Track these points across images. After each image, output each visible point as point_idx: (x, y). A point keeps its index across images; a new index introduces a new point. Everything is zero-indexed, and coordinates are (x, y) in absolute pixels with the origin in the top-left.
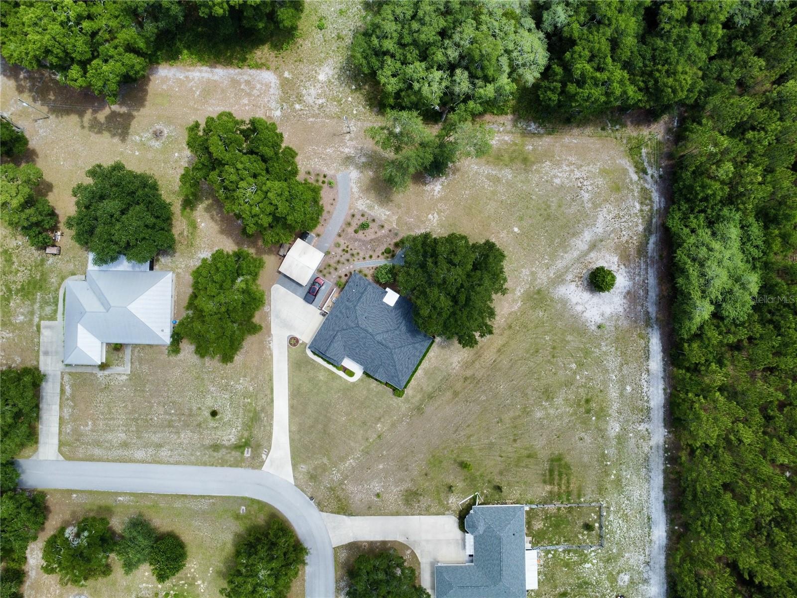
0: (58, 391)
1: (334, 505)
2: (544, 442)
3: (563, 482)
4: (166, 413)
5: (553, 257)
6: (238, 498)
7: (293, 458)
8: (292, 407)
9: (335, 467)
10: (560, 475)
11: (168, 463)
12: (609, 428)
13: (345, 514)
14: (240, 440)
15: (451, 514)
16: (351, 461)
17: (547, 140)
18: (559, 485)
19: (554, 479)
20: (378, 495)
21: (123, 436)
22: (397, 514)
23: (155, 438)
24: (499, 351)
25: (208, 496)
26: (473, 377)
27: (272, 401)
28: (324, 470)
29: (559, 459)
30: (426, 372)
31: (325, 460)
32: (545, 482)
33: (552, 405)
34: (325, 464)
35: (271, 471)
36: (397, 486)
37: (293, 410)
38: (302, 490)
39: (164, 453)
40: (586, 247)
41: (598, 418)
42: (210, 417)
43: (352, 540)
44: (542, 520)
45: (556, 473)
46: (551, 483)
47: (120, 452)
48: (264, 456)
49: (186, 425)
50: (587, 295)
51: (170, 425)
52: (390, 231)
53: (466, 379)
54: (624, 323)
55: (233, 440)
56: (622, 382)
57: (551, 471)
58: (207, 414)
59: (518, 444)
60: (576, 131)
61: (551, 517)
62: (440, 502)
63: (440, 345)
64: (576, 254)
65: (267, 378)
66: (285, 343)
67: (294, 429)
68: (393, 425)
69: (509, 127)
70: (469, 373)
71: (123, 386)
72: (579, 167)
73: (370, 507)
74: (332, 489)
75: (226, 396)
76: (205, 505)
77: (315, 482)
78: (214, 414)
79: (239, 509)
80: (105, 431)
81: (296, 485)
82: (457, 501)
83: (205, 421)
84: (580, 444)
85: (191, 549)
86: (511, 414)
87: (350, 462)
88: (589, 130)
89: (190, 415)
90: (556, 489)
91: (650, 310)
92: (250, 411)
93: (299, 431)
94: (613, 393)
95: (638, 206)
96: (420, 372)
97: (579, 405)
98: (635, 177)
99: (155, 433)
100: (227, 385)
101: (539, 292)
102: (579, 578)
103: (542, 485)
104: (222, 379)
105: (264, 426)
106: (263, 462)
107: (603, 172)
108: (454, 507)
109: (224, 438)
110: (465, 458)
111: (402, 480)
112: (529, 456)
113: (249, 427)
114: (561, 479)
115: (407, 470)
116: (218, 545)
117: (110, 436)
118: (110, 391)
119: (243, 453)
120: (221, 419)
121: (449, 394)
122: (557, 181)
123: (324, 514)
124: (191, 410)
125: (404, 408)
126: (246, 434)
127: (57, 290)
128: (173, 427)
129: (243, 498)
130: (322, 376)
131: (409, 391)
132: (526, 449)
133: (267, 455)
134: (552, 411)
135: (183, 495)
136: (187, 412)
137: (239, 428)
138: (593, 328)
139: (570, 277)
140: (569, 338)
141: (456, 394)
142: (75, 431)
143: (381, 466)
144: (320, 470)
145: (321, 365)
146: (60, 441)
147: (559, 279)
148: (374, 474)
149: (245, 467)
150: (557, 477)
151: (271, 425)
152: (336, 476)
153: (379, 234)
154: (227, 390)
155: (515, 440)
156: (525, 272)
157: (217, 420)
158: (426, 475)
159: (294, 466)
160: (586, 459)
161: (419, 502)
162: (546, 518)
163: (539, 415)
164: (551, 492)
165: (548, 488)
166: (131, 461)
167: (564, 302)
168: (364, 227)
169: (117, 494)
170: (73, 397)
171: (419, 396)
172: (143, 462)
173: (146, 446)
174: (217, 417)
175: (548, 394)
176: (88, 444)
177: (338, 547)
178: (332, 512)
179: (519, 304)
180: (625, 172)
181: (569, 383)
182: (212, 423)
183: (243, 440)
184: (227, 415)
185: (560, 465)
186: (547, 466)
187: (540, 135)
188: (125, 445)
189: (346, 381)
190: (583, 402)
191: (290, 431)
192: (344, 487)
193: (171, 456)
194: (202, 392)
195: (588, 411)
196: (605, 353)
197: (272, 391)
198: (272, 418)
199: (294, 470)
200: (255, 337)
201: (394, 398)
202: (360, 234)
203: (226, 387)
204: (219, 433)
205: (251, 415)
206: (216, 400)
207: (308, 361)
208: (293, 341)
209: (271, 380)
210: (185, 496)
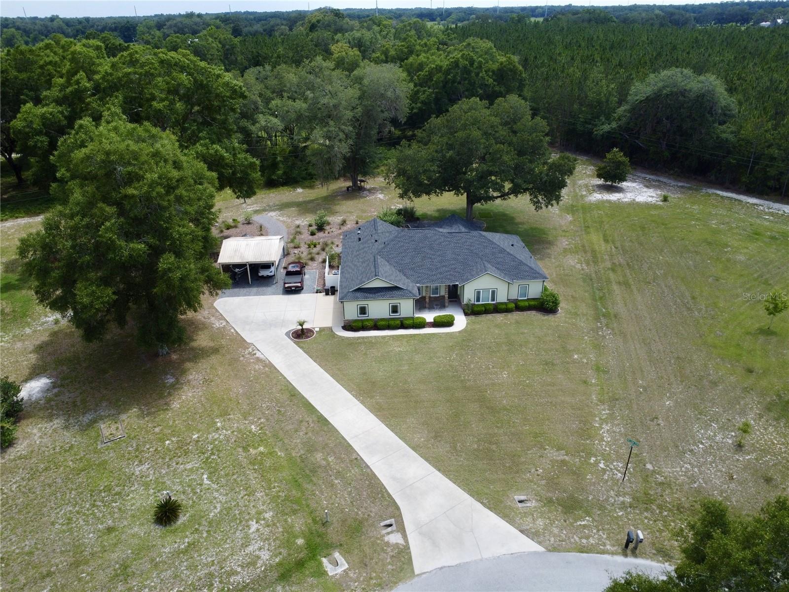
7: (477, 495)
8: (379, 411)
9: (590, 454)
14: (288, 543)
16: (606, 427)
24: (606, 241)
26: (617, 266)
27: (323, 421)
28: (577, 474)
33: (738, 248)
35: (449, 559)
38: (582, 550)
42: (158, 530)
50: (619, 195)
53: (612, 270)
54: (673, 196)
55: (265, 555)
56: (754, 217)
58: (142, 527)
66: (290, 344)
68: (597, 347)
70: (606, 265)
75: (189, 466)
77: (588, 514)
78: (166, 514)
81: (553, 549)
83: (142, 549)
87: (606, 430)
89: (76, 564)
91: (679, 184)
92: (277, 469)
93: (437, 436)
94: (763, 223)
100: (182, 444)
101: (573, 206)
104: (162, 440)
105: (341, 474)
106: (403, 554)
109: (232, 564)
111: (734, 401)
113: (298, 500)
115: (714, 384)
119: (321, 573)
120: (198, 515)
124: (77, 548)
125: (580, 321)
126: (299, 523)
133: (402, 530)
134: (747, 251)
136: (60, 561)
137: (268, 515)
139: (584, 193)
141: (624, 284)
143: (668, 403)
147: (577, 196)
148: (677, 422)
152: (616, 469)
153: (344, 228)
154: (186, 453)
157: (185, 528)
158: (750, 371)
159: (497, 506)
168: (321, 229)
174: (182, 519)
179: (569, 215)
182: (172, 545)
183: (300, 541)
184: (211, 500)
189: (448, 334)
191: (414, 448)
192: (660, 479)
194: (108, 489)
196: (701, 209)
197: (310, 408)
198: (349, 448)
199: (511, 522)
200: (214, 359)
201: (550, 318)
202: (321, 234)
203: (182, 449)
204: (207, 557)
205: (285, 474)
206: (160, 485)
207: (351, 342)
208: (301, 335)
209: (294, 394)
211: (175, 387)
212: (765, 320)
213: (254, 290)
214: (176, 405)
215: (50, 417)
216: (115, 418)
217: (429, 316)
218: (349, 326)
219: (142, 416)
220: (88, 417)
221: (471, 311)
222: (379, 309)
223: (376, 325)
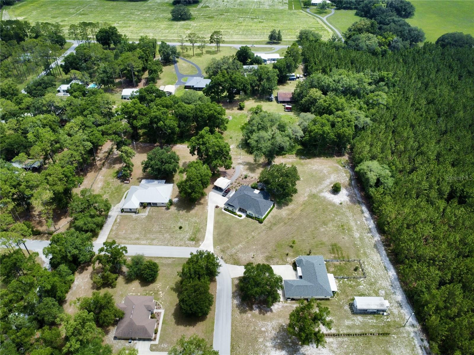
0: (114, 220)
1: (232, 261)
2: (327, 239)
3: (339, 253)
4: (159, 228)
5: (317, 185)
7: (214, 244)
9: (233, 247)
10: (337, 250)
11: (156, 245)
12: (355, 235)
13: (237, 265)
14: (191, 237)
15: (289, 264)
17: (308, 160)
18: (338, 254)
20: (253, 257)
21: (138, 236)
23: (152, 237)
24: (301, 210)
25: (172, 257)
26: (292, 218)
27: (206, 225)
28: (228, 248)
29: (335, 245)
30: (272, 216)
31: (229, 245)
33: (327, 227)
35: (204, 248)
36: (262, 255)
37: (215, 228)
39: (155, 242)
40: (329, 184)
41: (348, 231)
42: (179, 229)
43: (241, 276)
44: (333, 267)
45: (335, 250)
46: (334, 253)
47: (135, 241)
48: (201, 243)
49: (167, 232)
50: (333, 196)
51: (160, 232)
52: (255, 179)
53: (289, 219)
54: (349, 203)
55: (187, 238)
56: (355, 220)
57: (333, 249)
58: (177, 228)
59: (316, 239)
60: (318, 158)
61: (337, 266)
62: (283, 260)
63: (277, 208)
64: (325, 185)
65: (205, 218)
66: (214, 207)
67: (215, 233)
68: (259, 233)
69: (295, 157)
70: (290, 217)
71: (143, 219)
72: (321, 166)
74: (231, 255)
75: (186, 223)
76: (170, 261)
78: (181, 228)
80: (130, 234)
82: (290, 260)
83: (176, 231)
84: (343, 240)
85: (160, 277)
86: (310, 230)
87: (240, 246)
88: (322, 158)
89: (170, 229)
90: (337, 256)
91: (359, 199)
92: (196, 228)
93: (217, 235)
94: (352, 223)
95: (345, 175)
96: (269, 216)
97: (339, 227)
98: (342, 168)
99: (152, 235)
100: (188, 219)
101: (314, 195)
102: (359, 292)
103: (330, 254)
104: (186, 217)
105: (202, 233)
106: (200, 245)
107: (329, 167)
108: (290, 262)
109: (184, 237)
111: (264, 253)
112: (321, 244)
113: (195, 233)
114: (338, 252)
115: (266, 249)
116: (174, 277)
117: (131, 236)
118: (137, 221)
121: (282, 224)
122: (314, 168)
123: (227, 265)
124: (171, 227)
125: (263, 228)
126: (193, 236)
127: (124, 192)
130: (228, 217)
131: (265, 222)
132: (320, 241)
134: (328, 229)
136: (168, 228)
137: (191, 234)
138: (338, 204)
139: (325, 191)
140: (329, 207)
141: (285, 224)
142: (116, 234)
143: (254, 247)
144: (226, 249)
145: (228, 214)
146: (108, 237)
147: (321, 191)
148: (251, 250)
149: (191, 247)
150: (336, 252)
151: (205, 233)
152: (234, 251)
153: (251, 180)
155: (314, 238)
156: (308, 189)
157: (182, 230)
158: (275, 250)
159: (214, 246)
160: (347, 245)
161: (273, 260)
162: (335, 267)
163: (322, 230)
164: (335, 257)
165: (333, 255)
166: (139, 244)
167: (325, 198)
168: (246, 178)
170: (119, 223)
171: (270, 224)
172: (144, 244)
173: (147, 239)
175: (325, 223)
176: (121, 238)
177: (234, 278)
178: (231, 264)
179: (307, 198)
180: (338, 167)
181: (333, 220)
182: (179, 231)
184: (186, 229)
185: (336, 247)
186: (330, 247)
187: (306, 159)
188: (138, 239)
189: (238, 219)
190: (340, 226)
191: (213, 234)
192: (237, 255)
193: (158, 243)
194: (177, 221)
195: (344, 229)
196: (345, 211)
197: (207, 222)
198: (206, 230)
199: (214, 248)
200: (201, 206)
201: (260, 224)
202: (244, 180)
203: (187, 220)
204: (182, 235)
205: (197, 230)
206: (182, 224)
207: (223, 213)
208: (217, 207)
209: (206, 218)
210: (161, 257)
211: (193, 209)
212: (291, 244)
213: (218, 192)
214: (191, 212)
215: (175, 207)
216: (182, 211)
217: (239, 213)
218: (225, 209)
219: (186, 212)
220: (179, 209)
221: (248, 216)
222: (230, 209)
223: (229, 211)
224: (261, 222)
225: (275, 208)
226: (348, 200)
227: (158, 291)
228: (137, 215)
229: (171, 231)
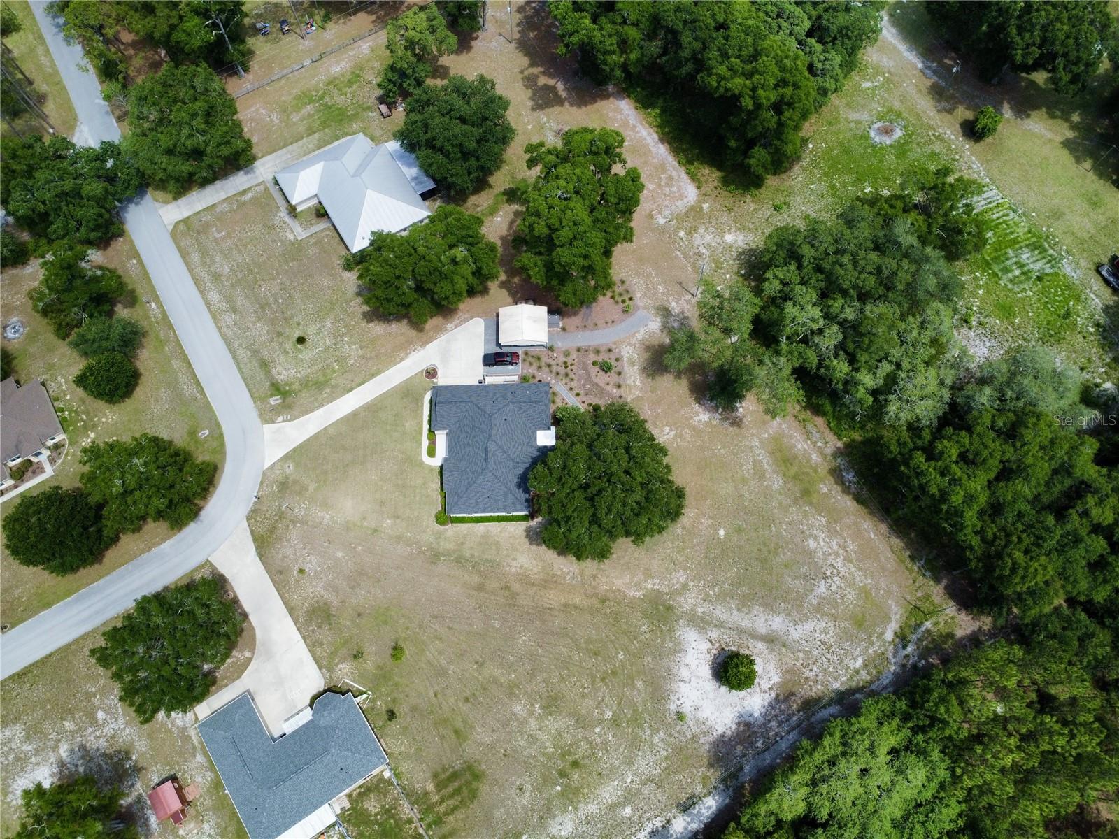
0: (242, 189)
1: (263, 529)
2: (487, 740)
3: (450, 802)
4: (275, 295)
5: (723, 597)
6: (216, 420)
7: (295, 450)
8: (355, 414)
9: (310, 503)
10: (457, 791)
11: (219, 329)
12: (559, 819)
13: (257, 549)
14: (286, 384)
15: (325, 678)
16: (328, 516)
17: (848, 502)
18: (442, 800)
19: (446, 787)
20: (301, 571)
21: (226, 270)
22: (291, 610)
23: (240, 302)
24: (566, 606)
25: (202, 388)
26: (514, 595)
27: (350, 390)
28: (300, 493)
29: (477, 777)
30: (485, 536)
31: (312, 487)
32: (435, 776)
33: (541, 719)
34: (307, 490)
35: (267, 436)
36: (325, 589)
37: (351, 417)
38: (262, 483)
39: (229, 319)
40: (763, 631)
41: (562, 794)
42: (295, 340)
43: (228, 576)
44: (383, 807)
45: (456, 784)
46: (440, 786)
47: (206, 278)
48: (280, 419)
49: (272, 322)
50: (706, 671)
51: (264, 306)
52: (621, 397)
53: (507, 588)
54: (705, 742)
55: (282, 377)
56: (630, 796)
57: (454, 776)
58: (297, 334)
59: (464, 708)
60: (883, 528)
61: (393, 816)
62: (333, 654)
63: (528, 530)
64: (745, 623)
65: (372, 371)
66: (424, 366)
67: (331, 431)
68: (399, 538)
69: (829, 450)
70: (516, 587)
71: (281, 241)
72: (847, 559)
73: (281, 572)
74: (281, 515)
75: (327, 342)
76: (188, 390)
77: (279, 491)
78: (301, 340)
79: (203, 429)
80: (222, 252)
81: (264, 473)
82: (345, 674)
83: (288, 337)
84: (513, 791)
85: (129, 404)
86: (497, 673)
87: (326, 516)
88: (897, 542)
89: (286, 319)
90: (435, 798)
91: (747, 768)
92: (325, 375)
93: (331, 438)
94: (609, 792)
95: (859, 663)
96: (481, 528)
97: (563, 756)
98: (889, 636)
99: (246, 297)
100: (342, 335)
101: (669, 608)
103: (428, 775)
104: (345, 327)
105: (316, 399)
106: (273, 422)
107: (864, 593)
108: (336, 676)
109: (279, 368)
110: (409, 650)
111: (336, 590)
112: (457, 732)
113: (306, 385)
114: (451, 796)
115: (353, 588)
117: (219, 259)
118: (269, 233)
119: (272, 395)
120: (299, 351)
121: (475, 579)
122: (812, 544)
123: (246, 524)
124: (292, 316)
125: (427, 538)
126: (296, 387)
127: (347, 134)
128: (263, 311)
129: (218, 425)
130: (409, 425)
131: (451, 529)
132: (465, 722)
133: (283, 421)
134: (533, 723)
135: (189, 363)
136: (288, 314)
137: (298, 375)
138: (673, 707)
139: (714, 634)
140: (639, 684)
141: (480, 588)
142: (207, 225)
143: (340, 554)
144: (297, 488)
145: (421, 417)
146: (188, 218)
147: (702, 624)
148: (325, 552)
149: (257, 407)
150: (450, 789)
151: (321, 405)
152: (299, 512)
153: (609, 388)
154: (336, 338)
155: (467, 700)
156: (682, 576)
157: (295, 348)
158: (359, 615)
159: (287, 457)
160: (499, 814)
161: (320, 627)
162: (388, 811)
163: (519, 709)
164: (426, 794)
165: (430, 786)
166: (203, 293)
167: (678, 649)
168: (606, 368)
169: (157, 299)
170: (244, 204)
171: (451, 546)
172: (208, 304)
173: (227, 298)
174: (299, 346)
175: (552, 704)
176: (199, 244)
177: (211, 564)
178: (252, 532)
179: (638, 594)
180: (886, 619)
181: (582, 722)
182: (289, 346)
183: (287, 388)
184: (307, 354)
185: (468, 783)
186: (458, 764)
187: (846, 491)
188: (217, 278)
189: (420, 454)
190: (570, 758)
191: (325, 429)
192: (291, 527)
193: (228, 327)
194: (319, 316)
195: (563, 774)
196: (652, 745)
197: (361, 383)
198: (329, 402)
199: (281, 459)
200: (412, 333)
201: (432, 520)
202: (595, 369)
203: (338, 336)
204: (282, 358)
205: (321, 379)
206: (317, 334)
207: (419, 400)
208: (431, 372)
210: (190, 365)
211: (386, 321)
214: (370, 325)
218: (435, 398)
219: (363, 314)
221: (444, 472)
224: (443, 518)
225: (523, 525)
226: (720, 731)
227: (94, 427)
228: (287, 219)
229: (280, 329)
